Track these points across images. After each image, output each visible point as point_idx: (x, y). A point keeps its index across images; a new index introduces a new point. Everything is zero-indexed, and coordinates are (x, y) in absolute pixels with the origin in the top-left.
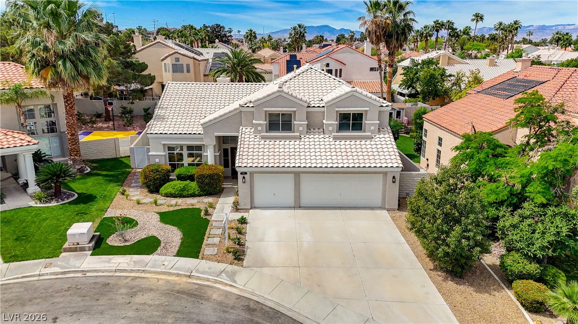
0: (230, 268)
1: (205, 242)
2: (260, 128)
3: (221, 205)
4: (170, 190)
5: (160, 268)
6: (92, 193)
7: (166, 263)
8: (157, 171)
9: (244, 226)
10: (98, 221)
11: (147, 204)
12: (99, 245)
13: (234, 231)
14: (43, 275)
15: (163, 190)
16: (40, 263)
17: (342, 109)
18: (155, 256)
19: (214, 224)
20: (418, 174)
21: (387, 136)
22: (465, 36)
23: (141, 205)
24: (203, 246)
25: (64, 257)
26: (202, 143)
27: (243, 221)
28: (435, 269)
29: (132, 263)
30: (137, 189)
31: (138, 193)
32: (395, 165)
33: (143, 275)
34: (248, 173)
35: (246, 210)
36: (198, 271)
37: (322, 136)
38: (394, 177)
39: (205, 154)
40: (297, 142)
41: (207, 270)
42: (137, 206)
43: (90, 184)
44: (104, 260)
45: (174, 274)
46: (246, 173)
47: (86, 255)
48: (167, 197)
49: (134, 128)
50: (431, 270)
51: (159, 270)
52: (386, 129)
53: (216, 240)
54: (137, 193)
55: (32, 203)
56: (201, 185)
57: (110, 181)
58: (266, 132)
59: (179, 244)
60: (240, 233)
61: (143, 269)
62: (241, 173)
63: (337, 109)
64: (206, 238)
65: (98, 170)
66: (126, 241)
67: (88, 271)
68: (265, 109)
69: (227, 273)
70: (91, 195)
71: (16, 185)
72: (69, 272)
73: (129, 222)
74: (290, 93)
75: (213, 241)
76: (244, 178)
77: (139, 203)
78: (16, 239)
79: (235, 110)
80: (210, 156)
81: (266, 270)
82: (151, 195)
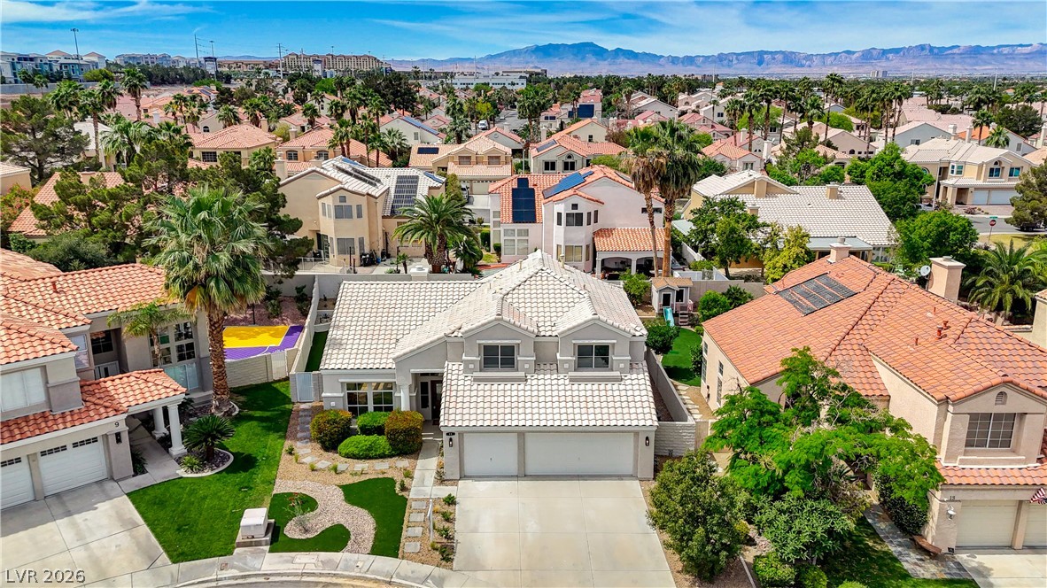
0: (437, 571)
1: (404, 534)
2: (471, 366)
3: (420, 472)
4: (352, 449)
5: (353, 571)
6: (250, 452)
7: (360, 564)
8: (335, 422)
9: (452, 507)
10: (268, 500)
11: (323, 470)
12: (276, 538)
13: (440, 517)
14: (221, 580)
15: (341, 447)
16: (214, 564)
17: (581, 342)
18: (345, 553)
19: (413, 504)
20: (684, 426)
21: (641, 376)
22: (815, 111)
23: (316, 473)
24: (403, 540)
25: (238, 554)
26: (394, 380)
27: (451, 501)
28: (686, 570)
29: (320, 564)
30: (307, 442)
31: (309, 451)
32: (649, 423)
33: (334, 580)
34: (457, 434)
35: (454, 482)
36: (399, 576)
37: (555, 376)
38: (647, 438)
39: (397, 394)
40: (521, 387)
41: (410, 574)
42: (310, 473)
43: (244, 436)
44: (286, 558)
45: (371, 580)
46: (453, 434)
47: (264, 551)
48: (348, 458)
49: (282, 320)
50: (678, 572)
51: (353, 574)
52: (640, 366)
53: (418, 531)
54: (309, 453)
55: (182, 472)
56: (393, 441)
57: (269, 429)
58: (481, 371)
59: (373, 536)
60: (448, 520)
61: (333, 572)
62: (448, 434)
63: (574, 342)
64: (404, 527)
65: (249, 410)
66: (306, 531)
67: (271, 575)
68: (478, 342)
69: (433, 579)
70: (250, 455)
71: (150, 439)
72: (249, 576)
73: (308, 503)
74: (512, 321)
75: (415, 531)
76: (451, 440)
77: (313, 470)
78: (179, 530)
79: (439, 339)
80: (404, 399)
81: (480, 575)
82: (326, 454)
